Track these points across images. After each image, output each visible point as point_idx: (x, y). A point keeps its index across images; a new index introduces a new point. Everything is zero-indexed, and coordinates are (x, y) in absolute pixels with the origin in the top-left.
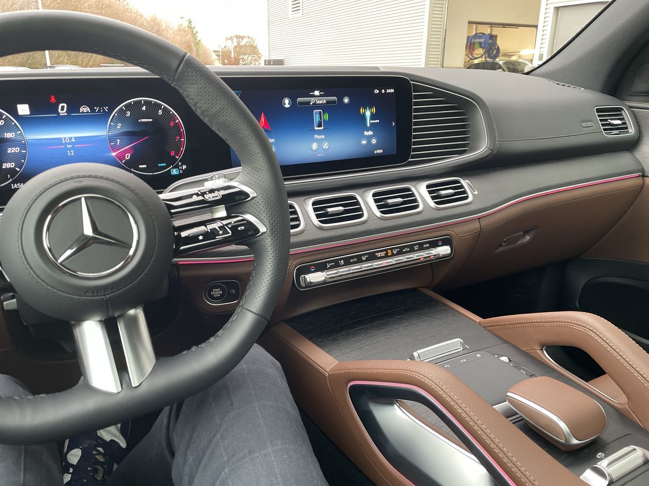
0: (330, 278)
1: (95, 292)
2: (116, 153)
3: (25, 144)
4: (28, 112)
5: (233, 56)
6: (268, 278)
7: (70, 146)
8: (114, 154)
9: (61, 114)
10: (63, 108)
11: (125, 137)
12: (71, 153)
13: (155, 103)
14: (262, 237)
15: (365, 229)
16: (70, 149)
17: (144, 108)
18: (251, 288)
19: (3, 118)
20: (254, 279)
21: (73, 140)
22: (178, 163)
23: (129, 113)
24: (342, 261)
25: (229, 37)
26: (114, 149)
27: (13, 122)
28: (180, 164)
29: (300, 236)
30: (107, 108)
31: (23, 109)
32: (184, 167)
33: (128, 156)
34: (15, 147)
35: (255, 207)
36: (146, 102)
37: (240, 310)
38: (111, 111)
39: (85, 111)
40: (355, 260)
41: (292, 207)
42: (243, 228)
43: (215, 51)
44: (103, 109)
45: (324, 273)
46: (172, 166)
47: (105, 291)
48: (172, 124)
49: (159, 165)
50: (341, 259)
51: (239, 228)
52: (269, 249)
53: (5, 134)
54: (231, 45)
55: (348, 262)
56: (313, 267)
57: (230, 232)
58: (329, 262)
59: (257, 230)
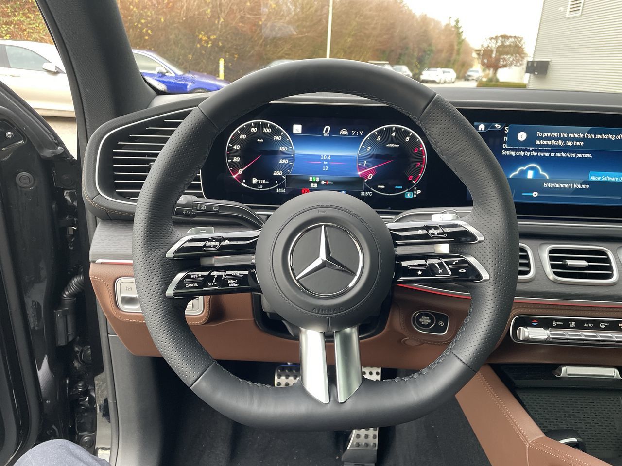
0: (553, 339)
1: (320, 310)
2: (361, 173)
3: (293, 157)
4: (300, 132)
5: (494, 55)
6: (484, 329)
7: (326, 163)
8: (359, 173)
9: (324, 135)
10: (326, 131)
11: (372, 159)
12: (325, 168)
13: (405, 130)
14: (484, 283)
15: (612, 294)
16: (325, 165)
17: (394, 134)
18: (464, 333)
19: (282, 134)
20: (468, 324)
21: (330, 158)
22: (414, 187)
23: (379, 138)
24: (573, 323)
25: (494, 37)
26: (360, 168)
27: (288, 138)
28: (415, 188)
29: (527, 284)
30: (362, 132)
31: (297, 129)
32: (419, 192)
33: (370, 177)
34: (285, 159)
35: (481, 251)
36: (397, 129)
37: (448, 353)
38: (365, 135)
39: (344, 134)
40: (591, 325)
41: (523, 250)
42: (464, 271)
43: (476, 50)
44: (359, 133)
45: (548, 331)
46: (407, 190)
47: (328, 311)
48: (416, 151)
49: (396, 187)
50: (572, 321)
51: (460, 271)
52: (489, 298)
53: (281, 148)
54: (493, 45)
55: (580, 325)
56: (535, 321)
57: (450, 273)
58: (557, 320)
59: (479, 277)
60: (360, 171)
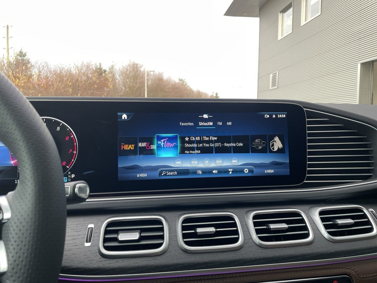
8: (12, 162)
13: (55, 121)
28: (69, 173)
32: (73, 176)
48: (67, 138)
60: (13, 160)
